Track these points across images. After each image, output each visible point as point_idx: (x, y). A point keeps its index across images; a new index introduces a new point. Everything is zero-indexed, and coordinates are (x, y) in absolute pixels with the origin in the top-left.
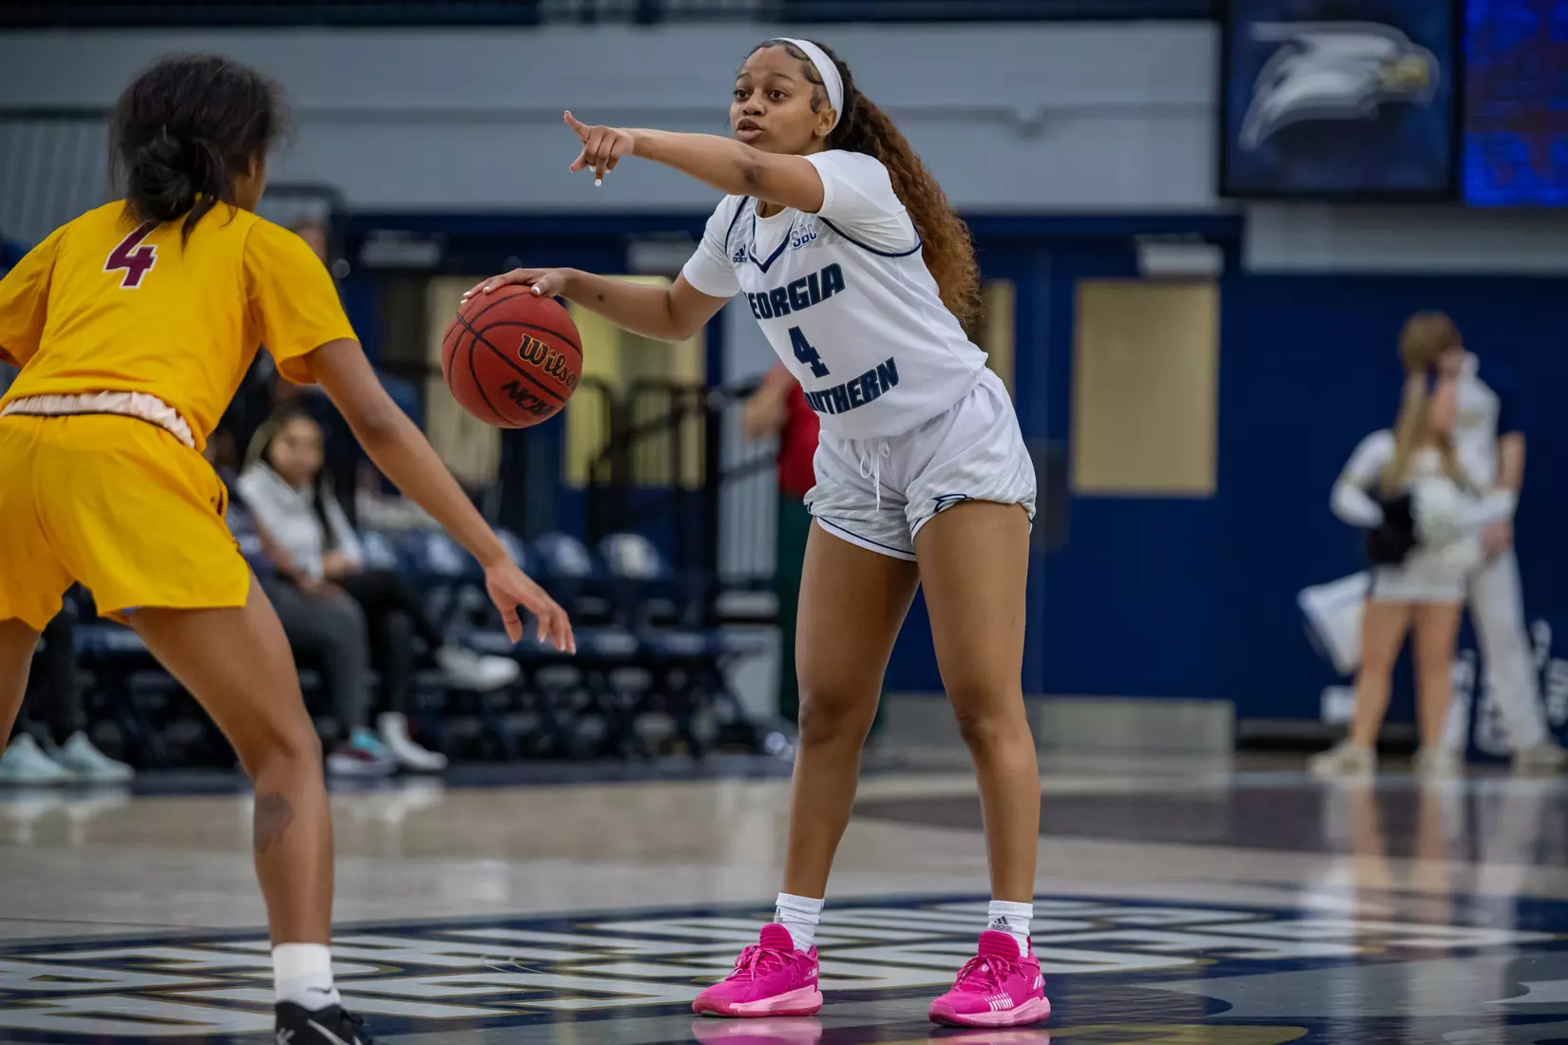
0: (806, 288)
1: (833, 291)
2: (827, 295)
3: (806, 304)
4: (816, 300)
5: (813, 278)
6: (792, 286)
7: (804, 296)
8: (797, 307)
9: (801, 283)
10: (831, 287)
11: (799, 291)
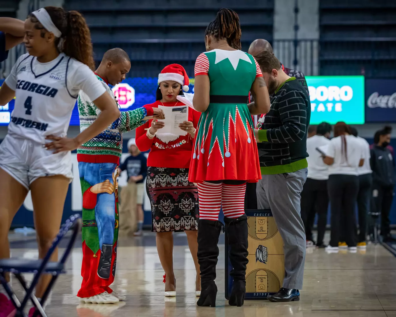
0: (44, 89)
1: (50, 95)
2: (48, 95)
3: (40, 93)
4: (44, 94)
5: (49, 88)
6: (41, 86)
7: (42, 90)
8: (37, 92)
9: (44, 87)
10: (51, 94)
11: (42, 88)
